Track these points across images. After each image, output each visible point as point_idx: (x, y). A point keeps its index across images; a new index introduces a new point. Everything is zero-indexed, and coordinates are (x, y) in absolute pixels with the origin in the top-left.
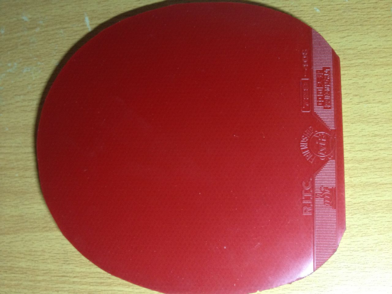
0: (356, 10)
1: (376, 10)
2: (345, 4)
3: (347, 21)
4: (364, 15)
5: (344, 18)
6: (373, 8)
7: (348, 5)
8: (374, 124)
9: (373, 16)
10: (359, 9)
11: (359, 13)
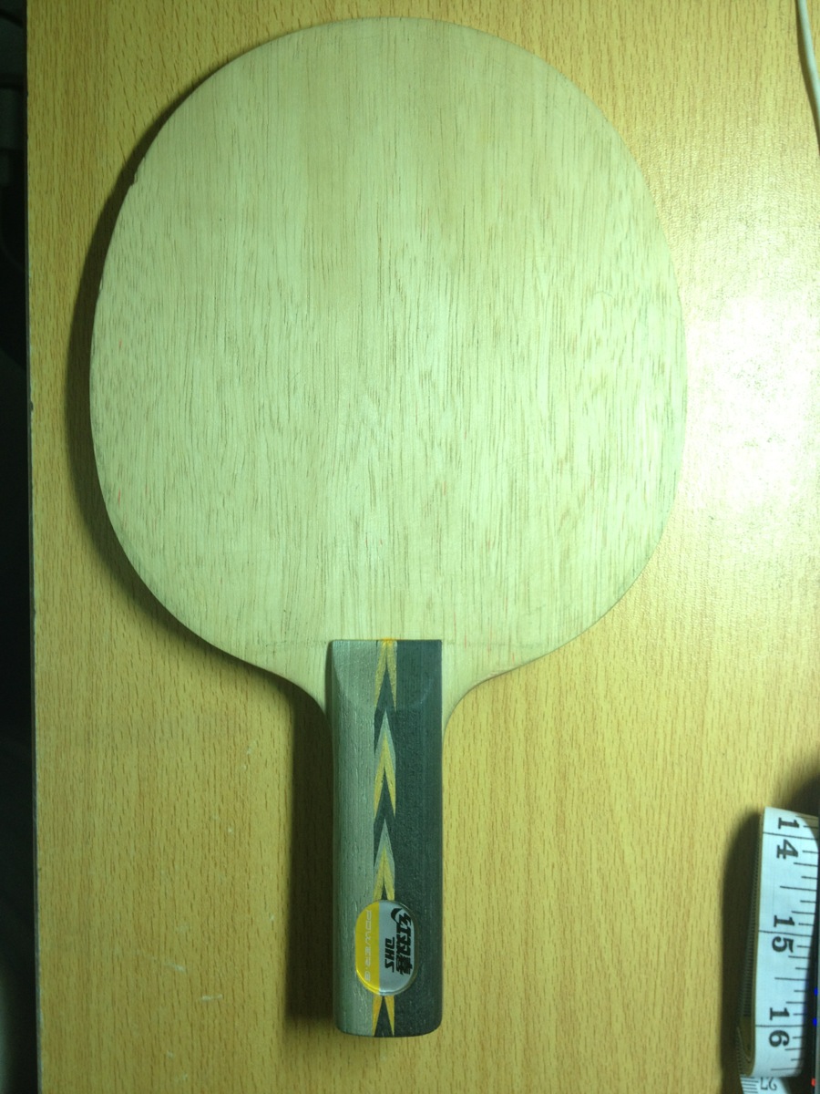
0: (204, 1061)
1: (206, 1027)
2: (192, 1079)
3: (225, 1079)
4: (214, 1048)
5: (219, 1084)
6: (201, 1031)
7: (195, 1075)
8: (418, 1046)
9: (217, 1033)
10: (203, 1056)
11: (210, 1056)
